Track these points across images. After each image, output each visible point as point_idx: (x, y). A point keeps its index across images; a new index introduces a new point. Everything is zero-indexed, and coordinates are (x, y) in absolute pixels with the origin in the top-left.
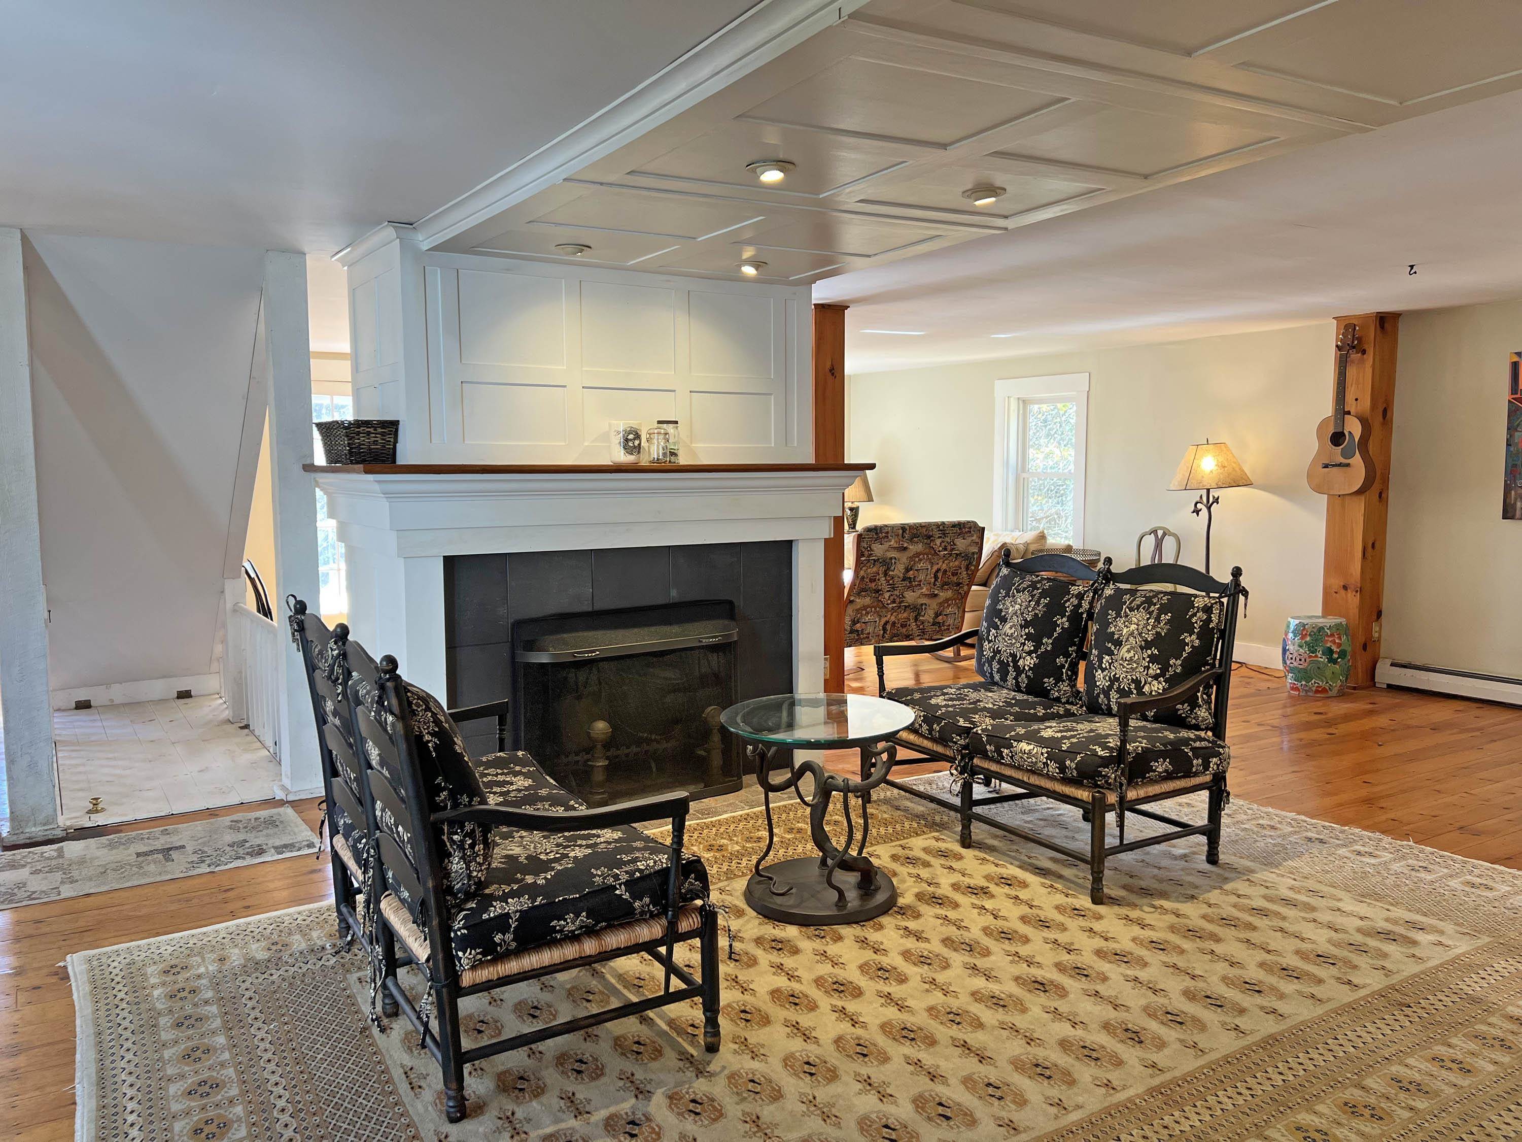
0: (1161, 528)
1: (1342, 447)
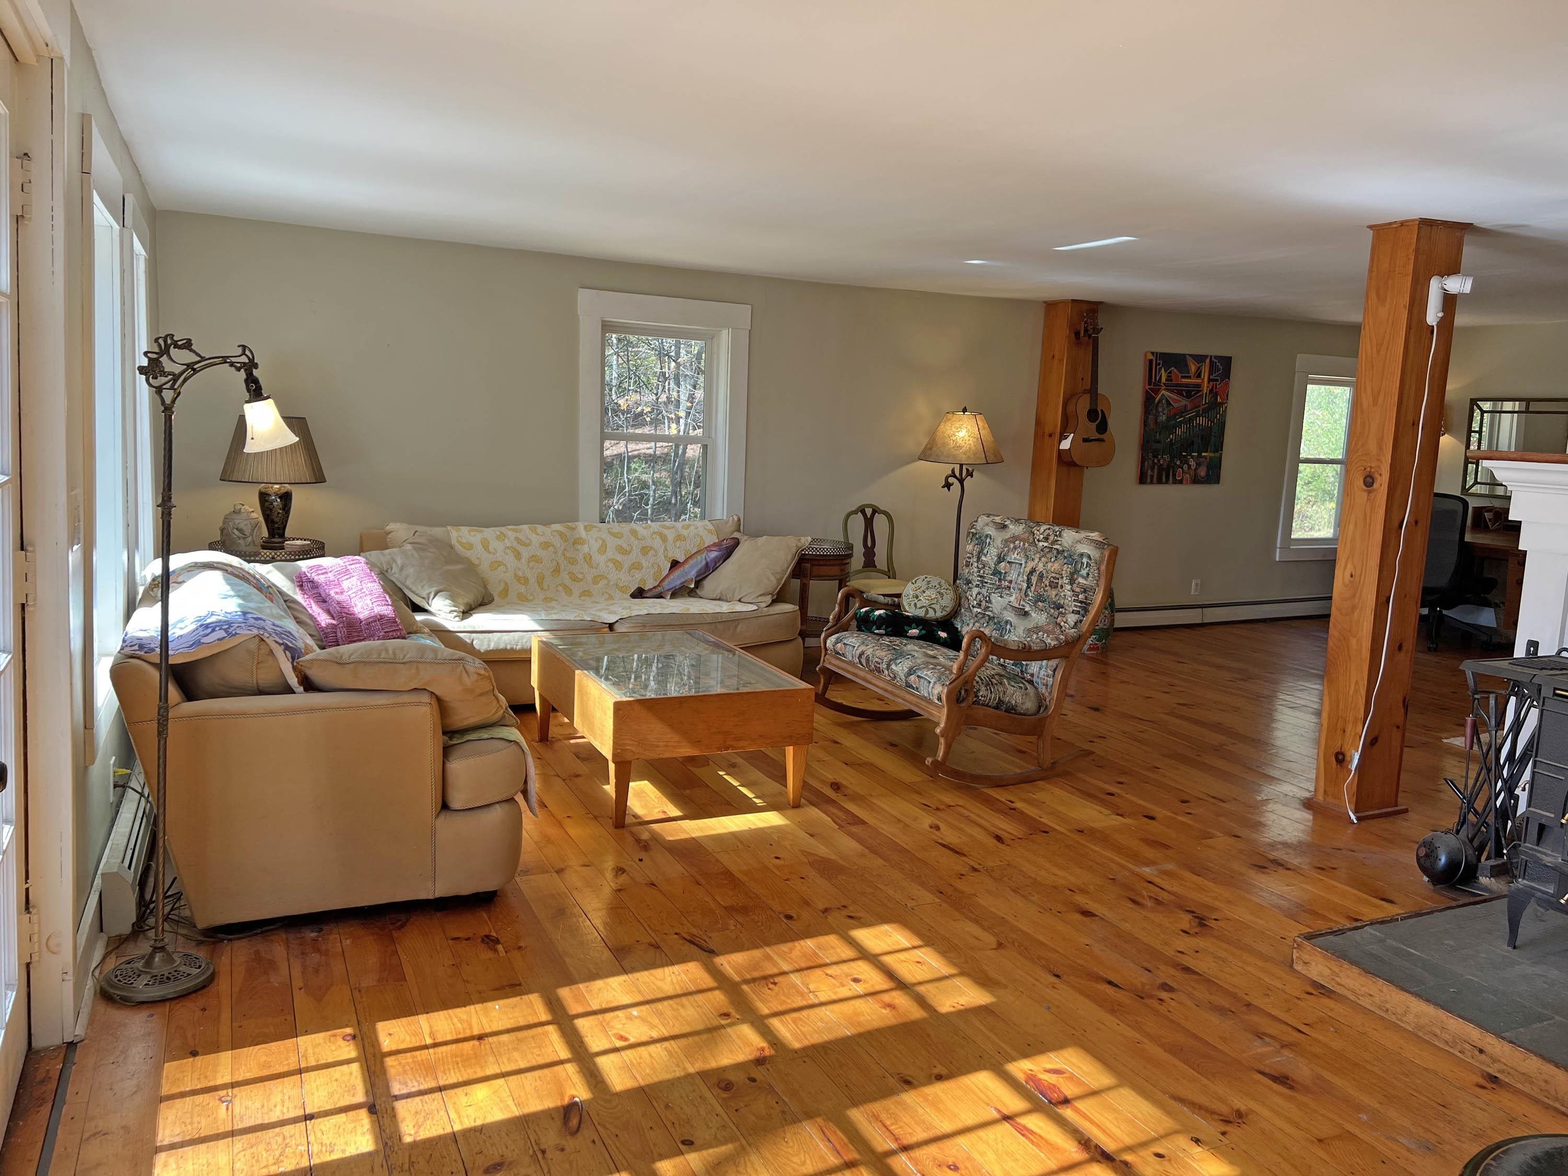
0: (869, 506)
1: (1096, 423)
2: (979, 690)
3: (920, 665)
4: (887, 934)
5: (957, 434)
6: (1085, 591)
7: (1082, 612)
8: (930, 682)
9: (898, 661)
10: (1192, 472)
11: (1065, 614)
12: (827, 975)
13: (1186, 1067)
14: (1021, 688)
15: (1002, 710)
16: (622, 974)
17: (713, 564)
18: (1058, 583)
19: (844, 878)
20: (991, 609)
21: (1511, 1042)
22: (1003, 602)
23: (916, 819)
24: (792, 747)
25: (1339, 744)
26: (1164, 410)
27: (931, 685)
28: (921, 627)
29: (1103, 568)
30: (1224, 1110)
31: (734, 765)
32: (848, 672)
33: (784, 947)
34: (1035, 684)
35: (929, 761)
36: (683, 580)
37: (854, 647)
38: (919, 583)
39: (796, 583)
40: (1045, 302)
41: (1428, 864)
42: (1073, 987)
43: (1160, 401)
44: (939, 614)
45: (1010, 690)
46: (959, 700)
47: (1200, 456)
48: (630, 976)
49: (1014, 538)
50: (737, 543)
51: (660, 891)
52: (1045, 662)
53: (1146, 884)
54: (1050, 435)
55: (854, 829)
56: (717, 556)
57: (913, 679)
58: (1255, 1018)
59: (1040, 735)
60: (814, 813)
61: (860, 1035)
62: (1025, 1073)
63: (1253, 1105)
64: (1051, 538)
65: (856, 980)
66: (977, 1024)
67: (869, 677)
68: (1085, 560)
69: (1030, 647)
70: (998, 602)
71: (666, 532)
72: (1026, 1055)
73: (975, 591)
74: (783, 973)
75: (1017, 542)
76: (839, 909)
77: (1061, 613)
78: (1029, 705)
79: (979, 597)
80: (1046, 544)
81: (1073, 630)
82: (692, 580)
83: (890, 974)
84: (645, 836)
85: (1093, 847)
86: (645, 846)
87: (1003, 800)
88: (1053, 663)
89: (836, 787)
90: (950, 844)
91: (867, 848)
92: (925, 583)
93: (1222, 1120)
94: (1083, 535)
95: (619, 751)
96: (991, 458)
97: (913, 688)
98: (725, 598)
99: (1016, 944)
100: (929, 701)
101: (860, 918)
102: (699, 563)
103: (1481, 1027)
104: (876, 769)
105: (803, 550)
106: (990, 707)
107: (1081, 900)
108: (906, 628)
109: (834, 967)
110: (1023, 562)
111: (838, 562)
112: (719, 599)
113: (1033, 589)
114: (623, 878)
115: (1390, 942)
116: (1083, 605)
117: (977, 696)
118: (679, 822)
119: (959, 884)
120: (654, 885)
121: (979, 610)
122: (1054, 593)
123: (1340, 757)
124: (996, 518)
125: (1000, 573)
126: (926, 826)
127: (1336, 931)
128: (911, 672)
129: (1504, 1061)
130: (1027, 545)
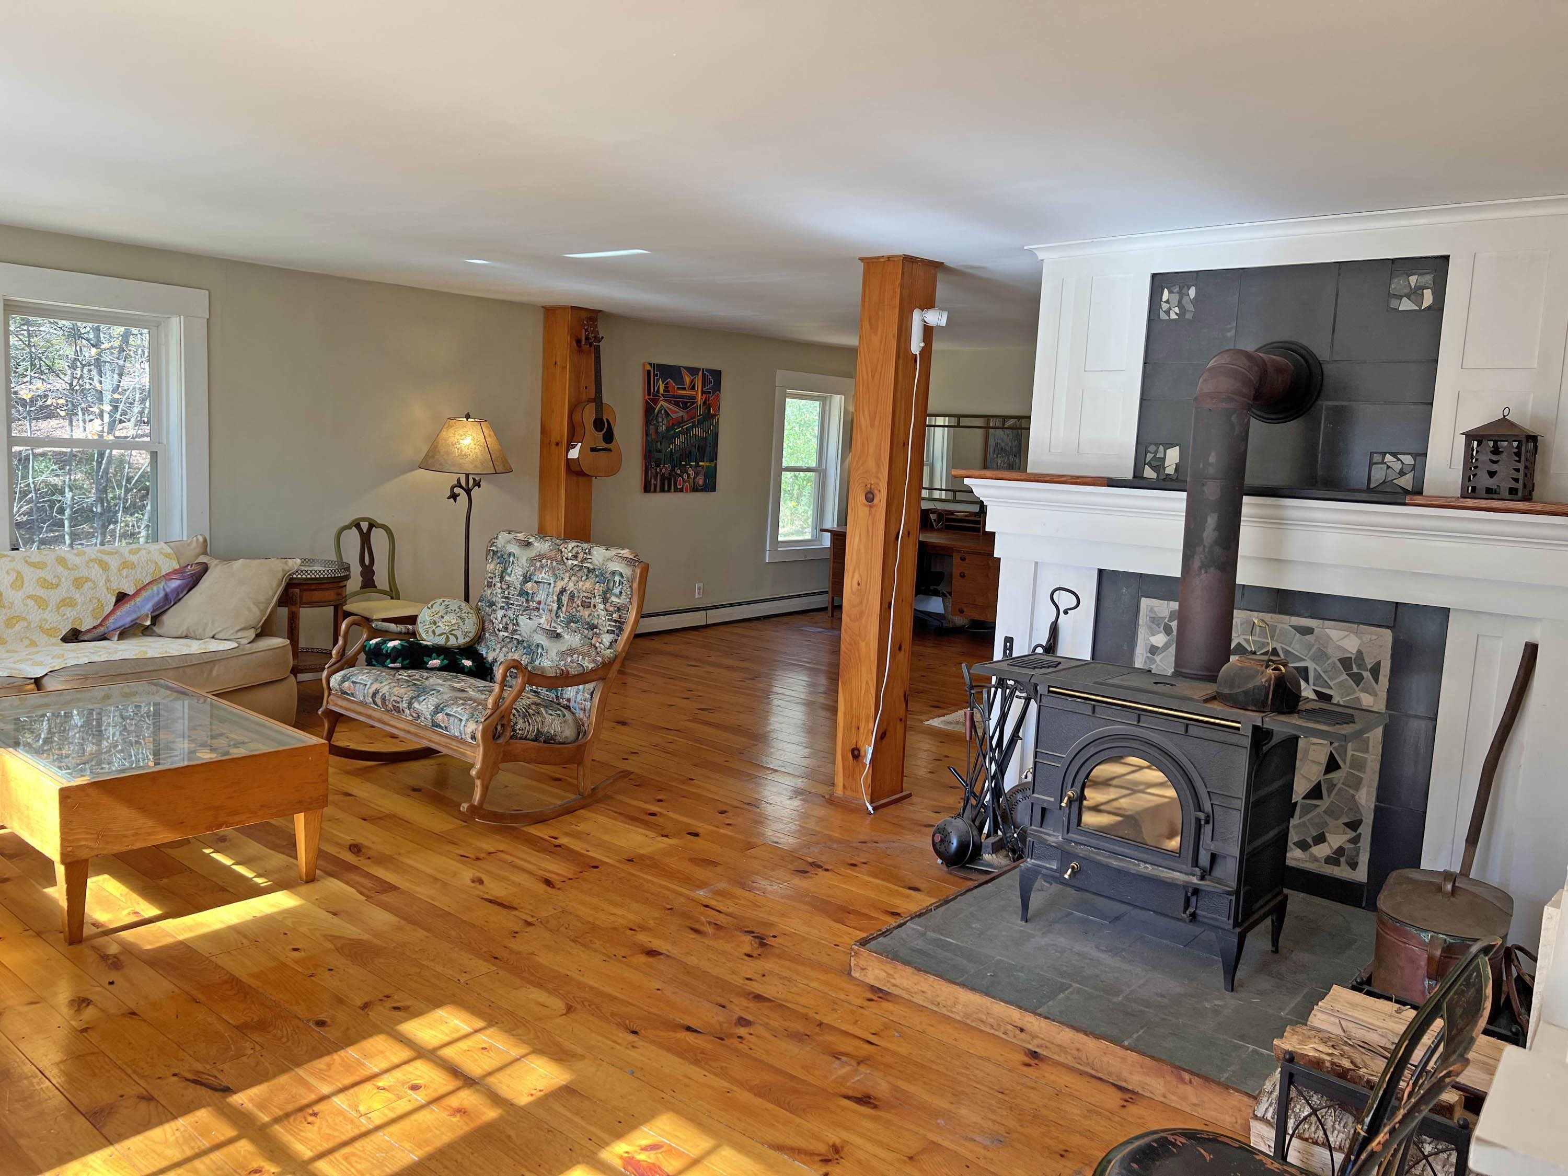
0: (364, 519)
1: (603, 432)
2: (516, 723)
3: (447, 701)
4: (443, 1021)
5: (461, 441)
6: (619, 610)
7: (617, 632)
8: (461, 720)
9: (421, 699)
10: (691, 481)
11: (600, 634)
12: (378, 1088)
13: (777, 1108)
14: (559, 715)
15: (540, 742)
16: (105, 1146)
17: (175, 595)
18: (590, 603)
19: (382, 960)
20: (519, 632)
21: (1046, 1018)
22: (533, 624)
23: (455, 874)
24: (303, 814)
25: (854, 741)
26: (663, 420)
27: (463, 723)
28: (442, 657)
29: (635, 585)
30: (822, 1148)
31: (223, 839)
32: (360, 713)
33: (321, 1064)
34: (573, 709)
35: (464, 807)
36: (134, 616)
37: (366, 685)
38: (436, 608)
39: (284, 612)
40: (543, 307)
41: (942, 849)
42: (653, 1042)
43: (660, 411)
44: (462, 641)
45: (549, 719)
46: (495, 736)
47: (697, 465)
48: (117, 1146)
49: (540, 557)
50: (205, 569)
51: (144, 1021)
52: (581, 687)
53: (703, 908)
54: (557, 444)
55: (385, 898)
56: (179, 586)
57: (440, 718)
58: (829, 1038)
59: (580, 763)
60: (334, 885)
61: (430, 1157)
62: (621, 1157)
63: (845, 1135)
64: (581, 556)
65: (415, 1088)
66: (561, 1110)
67: (386, 718)
68: (617, 578)
69: (568, 672)
70: (526, 625)
71: (106, 558)
72: (619, 1135)
73: (500, 613)
74: (323, 1098)
75: (544, 561)
76: (381, 1000)
77: (596, 633)
78: (568, 732)
79: (505, 620)
80: (575, 562)
81: (609, 650)
82: (147, 616)
83: (454, 1071)
84: (113, 949)
85: (645, 876)
86: (114, 963)
87: (546, 837)
88: (590, 686)
89: (356, 849)
90: (497, 898)
91: (404, 919)
92: (443, 607)
93: (821, 1161)
94: (614, 553)
95: (69, 849)
96: (500, 468)
97: (441, 727)
98: (193, 635)
99: (586, 1004)
100: (462, 741)
101: (409, 1007)
102: (157, 593)
103: (1020, 1008)
104: (401, 821)
105: (290, 575)
106: (528, 739)
107: (643, 938)
108: (426, 659)
109: (386, 1076)
110: (552, 582)
111: (335, 585)
112: (186, 637)
113: (564, 609)
114: (90, 1013)
115: (931, 934)
116: (618, 624)
117: (514, 730)
118: (158, 923)
119: (515, 945)
120: (134, 1014)
121: (506, 634)
122: (587, 612)
123: (856, 752)
124: (519, 535)
125: (527, 594)
126: (467, 881)
127: (885, 932)
128: (438, 709)
129: (1041, 1036)
130: (555, 563)
